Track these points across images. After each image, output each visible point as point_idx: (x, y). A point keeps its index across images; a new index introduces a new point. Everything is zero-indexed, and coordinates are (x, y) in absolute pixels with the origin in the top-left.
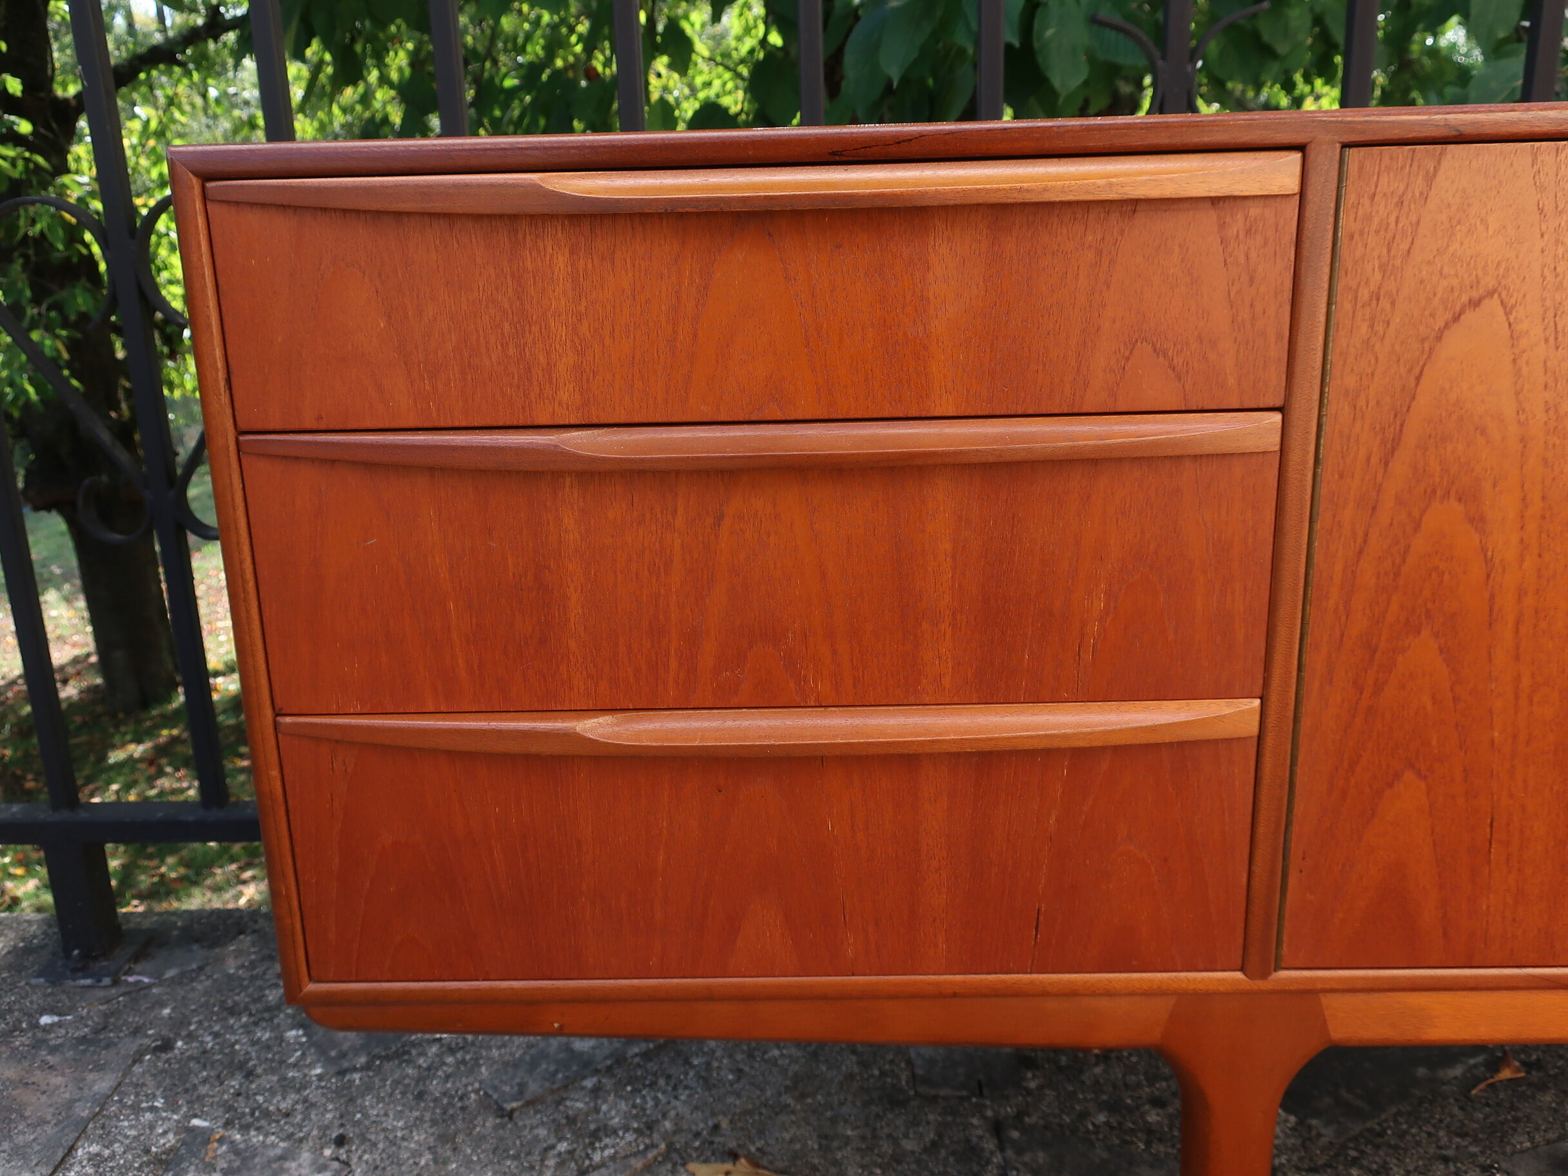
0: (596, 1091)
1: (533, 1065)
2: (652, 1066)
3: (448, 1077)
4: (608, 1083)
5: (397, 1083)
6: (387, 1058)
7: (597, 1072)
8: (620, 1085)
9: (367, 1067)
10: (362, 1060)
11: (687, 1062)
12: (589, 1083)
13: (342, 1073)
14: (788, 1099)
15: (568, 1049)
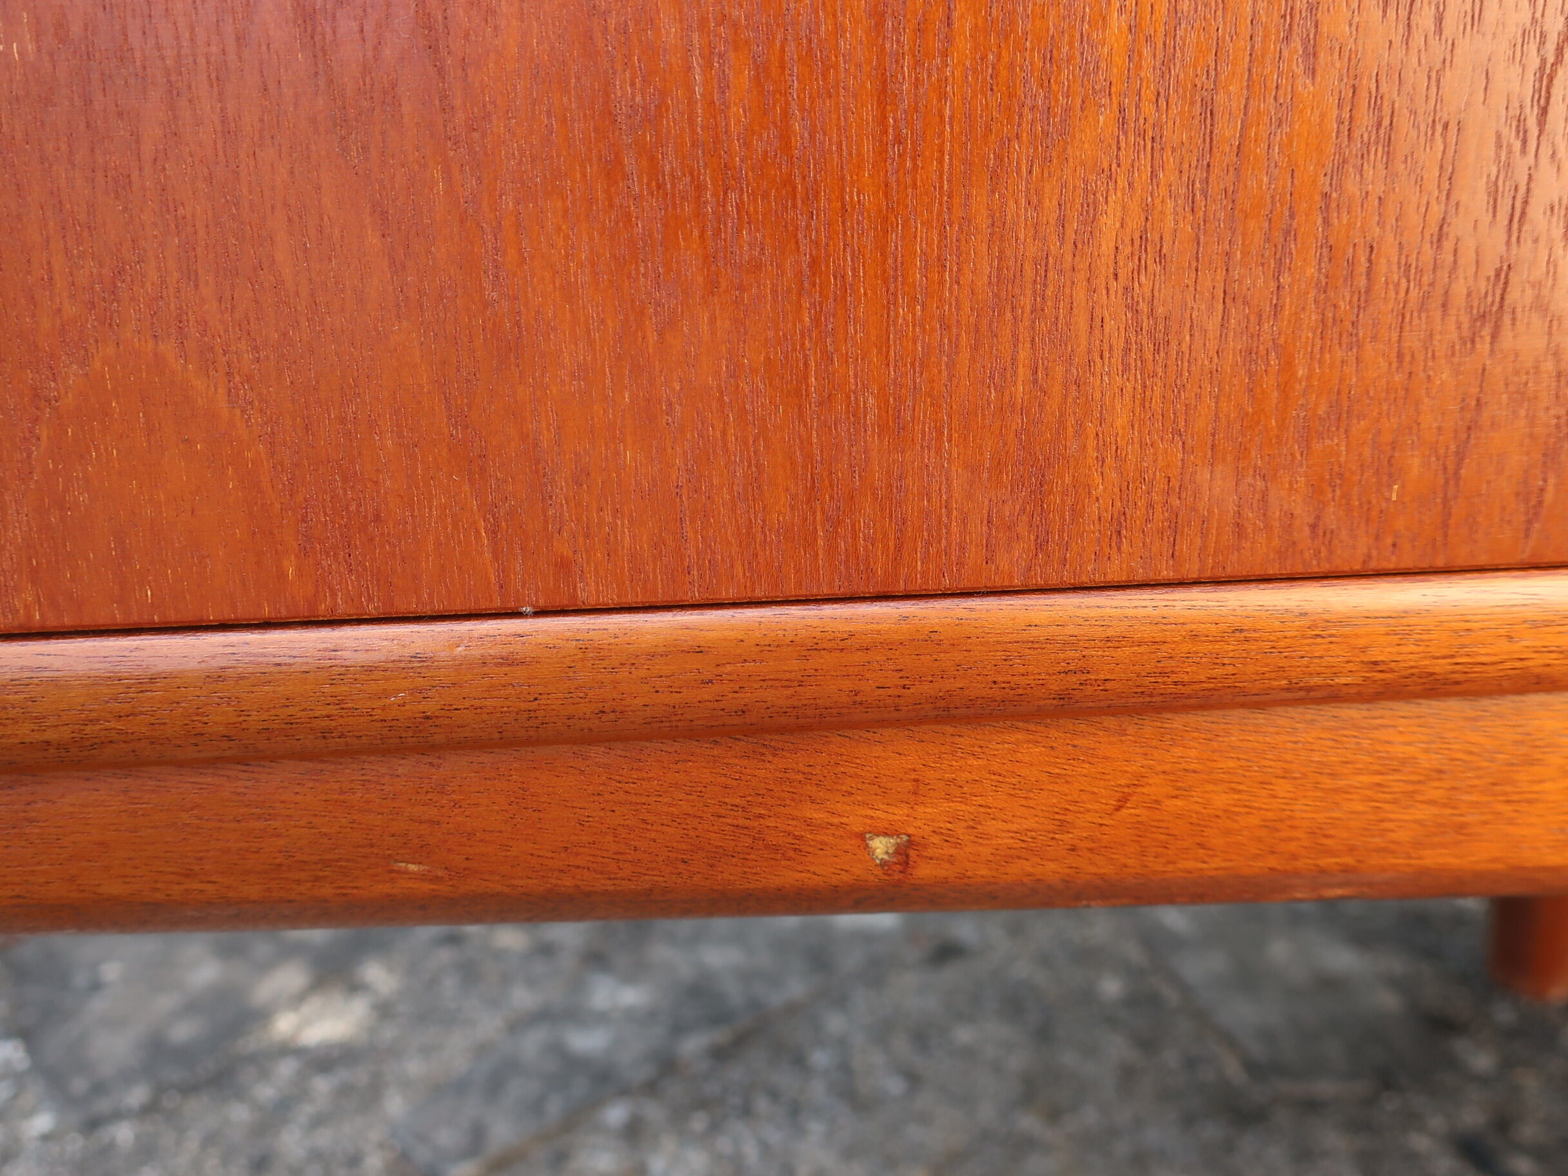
0: (633, 1132)
1: (495, 1085)
2: (736, 1073)
3: (318, 1122)
4: (654, 1112)
5: (210, 1140)
6: (189, 1089)
7: (624, 1091)
8: (679, 1117)
9: (149, 1110)
10: (137, 1096)
11: (799, 1061)
12: (616, 1114)
13: (92, 1125)
14: (1028, 1123)
15: (558, 1050)
